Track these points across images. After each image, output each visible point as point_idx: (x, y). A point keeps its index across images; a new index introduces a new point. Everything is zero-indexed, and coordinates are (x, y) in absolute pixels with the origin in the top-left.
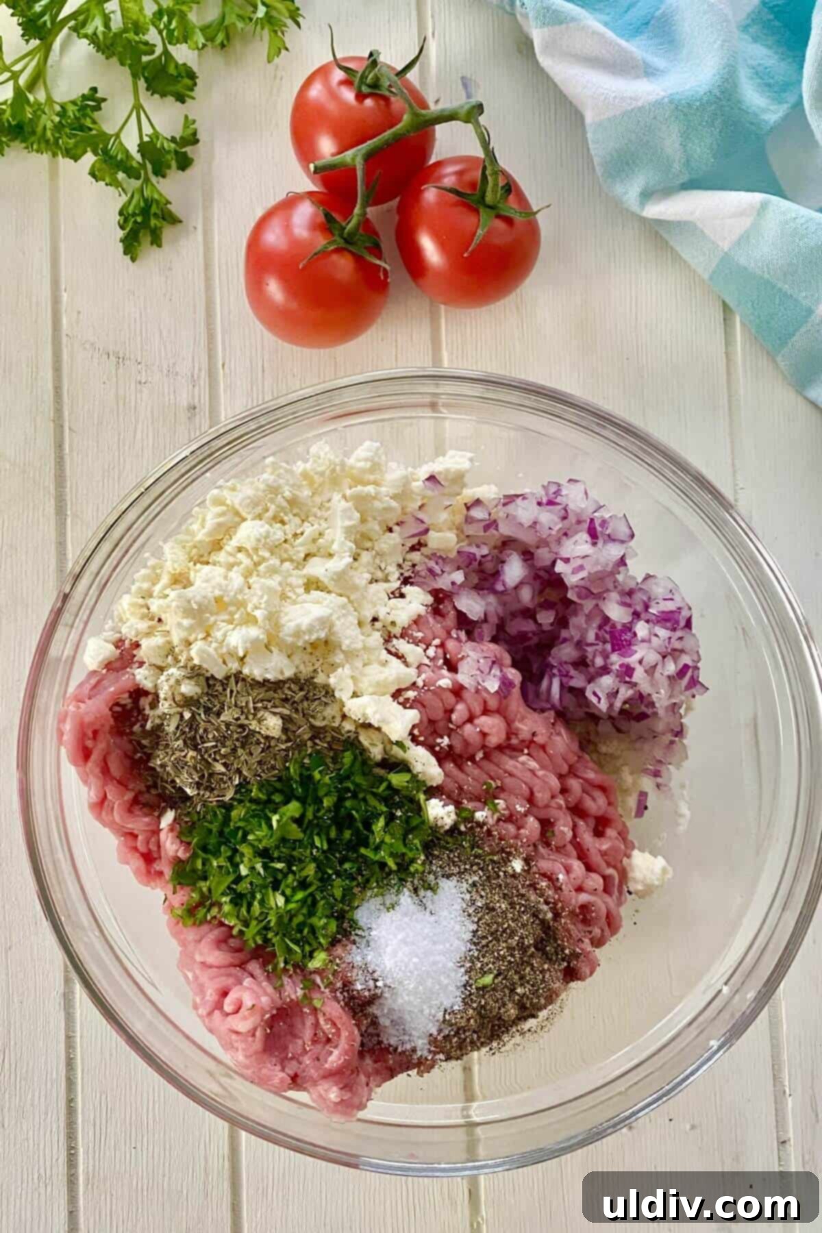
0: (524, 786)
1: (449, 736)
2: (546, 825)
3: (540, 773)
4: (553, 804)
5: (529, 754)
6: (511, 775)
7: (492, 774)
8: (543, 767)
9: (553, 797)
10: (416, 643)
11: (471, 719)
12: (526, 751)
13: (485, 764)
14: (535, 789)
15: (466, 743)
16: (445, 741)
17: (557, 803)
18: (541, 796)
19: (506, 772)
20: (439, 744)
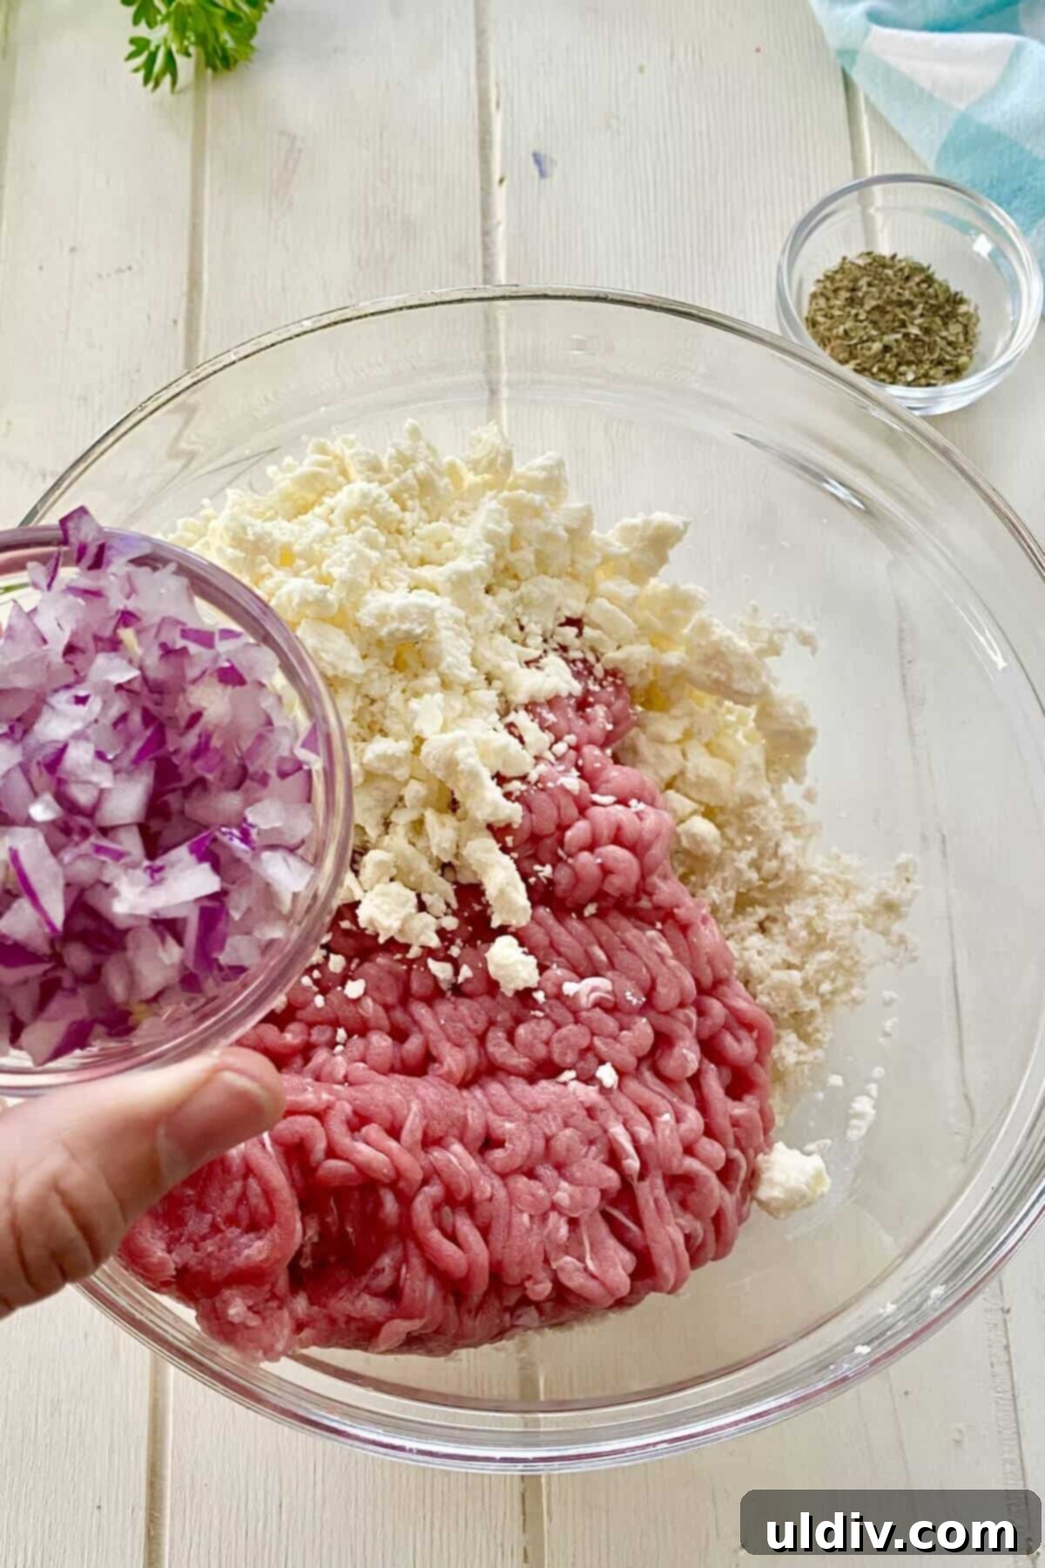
0: (644, 970)
1: (554, 867)
2: (664, 1040)
3: (672, 962)
4: (681, 1014)
5: (661, 931)
6: (630, 949)
7: (604, 938)
8: (677, 956)
9: (682, 1005)
10: (544, 727)
11: (591, 847)
12: (659, 925)
13: (596, 923)
14: (659, 981)
15: (577, 878)
16: (547, 871)
17: (687, 1016)
18: (667, 994)
19: (624, 942)
20: (535, 874)
